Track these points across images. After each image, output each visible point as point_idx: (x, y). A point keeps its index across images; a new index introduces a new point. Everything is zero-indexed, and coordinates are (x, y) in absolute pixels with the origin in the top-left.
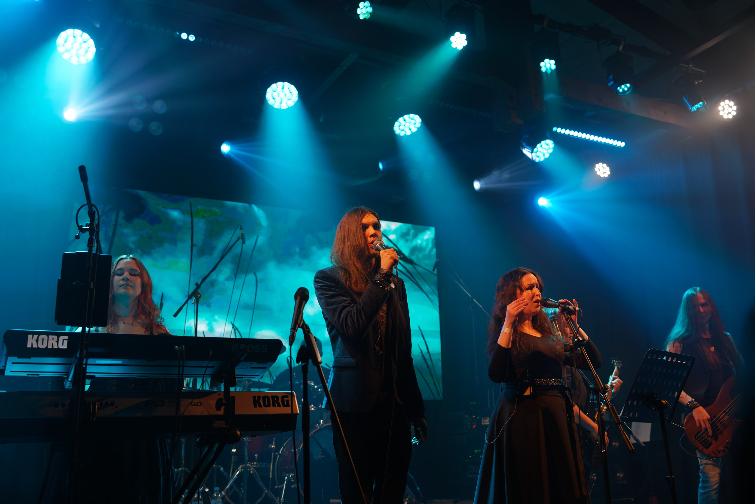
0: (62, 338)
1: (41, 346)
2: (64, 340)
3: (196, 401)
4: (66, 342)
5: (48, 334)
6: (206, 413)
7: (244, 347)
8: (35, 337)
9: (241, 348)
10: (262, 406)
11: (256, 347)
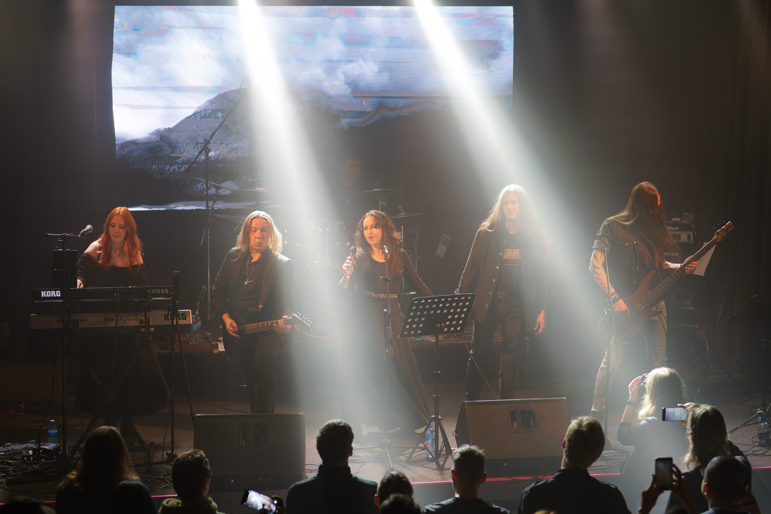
0: (57, 292)
1: (48, 296)
2: (58, 292)
3: (130, 318)
4: (60, 294)
5: (50, 290)
6: (136, 325)
7: (154, 291)
8: (45, 292)
9: (153, 292)
10: (170, 320)
11: (161, 291)
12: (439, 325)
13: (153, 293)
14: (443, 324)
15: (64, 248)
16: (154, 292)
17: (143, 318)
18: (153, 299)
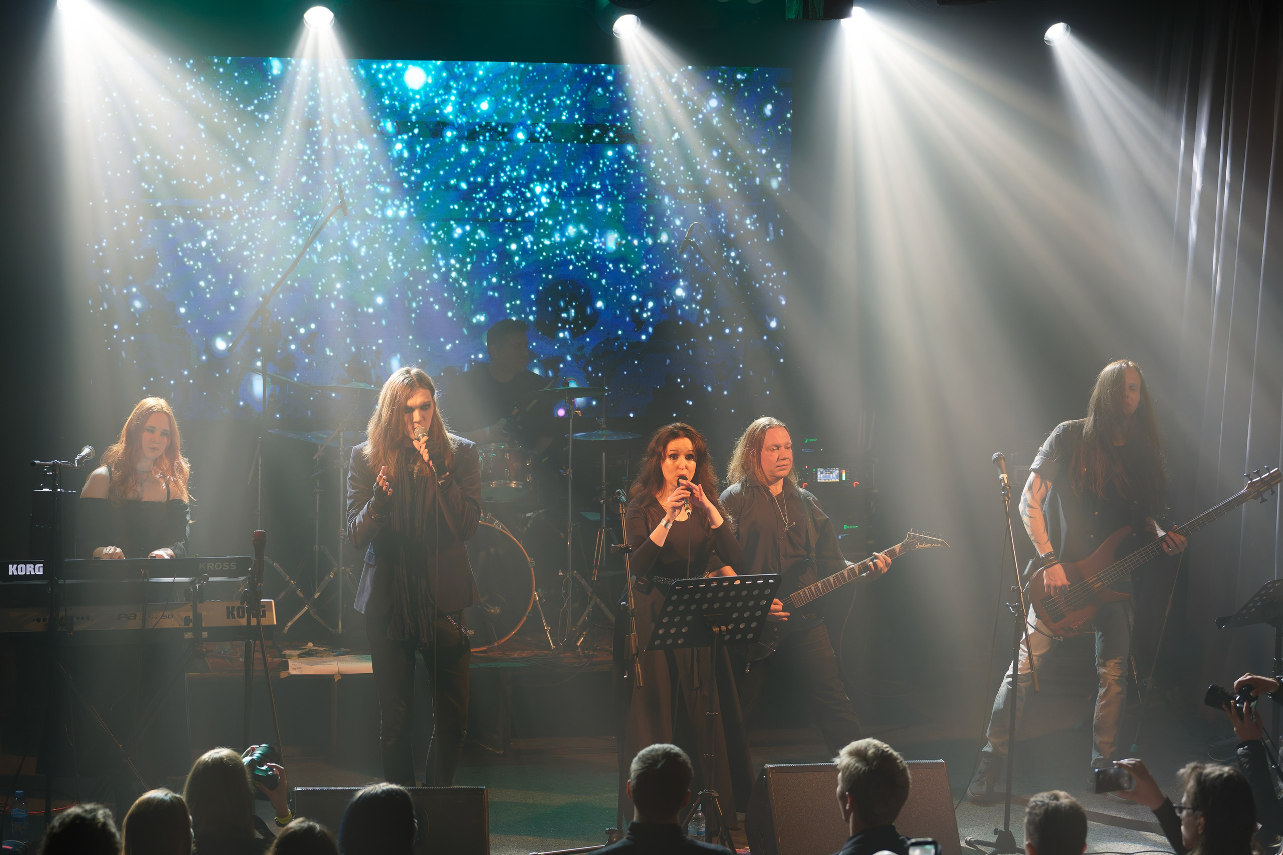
0: (37, 566)
1: (20, 573)
2: (39, 567)
3: (167, 613)
4: (41, 569)
5: (25, 563)
6: (177, 626)
7: (211, 565)
8: (15, 566)
9: (208, 567)
10: (236, 617)
11: (224, 565)
12: (716, 629)
13: (208, 569)
14: (723, 628)
15: (54, 488)
16: (211, 567)
17: (191, 614)
18: (211, 579)
